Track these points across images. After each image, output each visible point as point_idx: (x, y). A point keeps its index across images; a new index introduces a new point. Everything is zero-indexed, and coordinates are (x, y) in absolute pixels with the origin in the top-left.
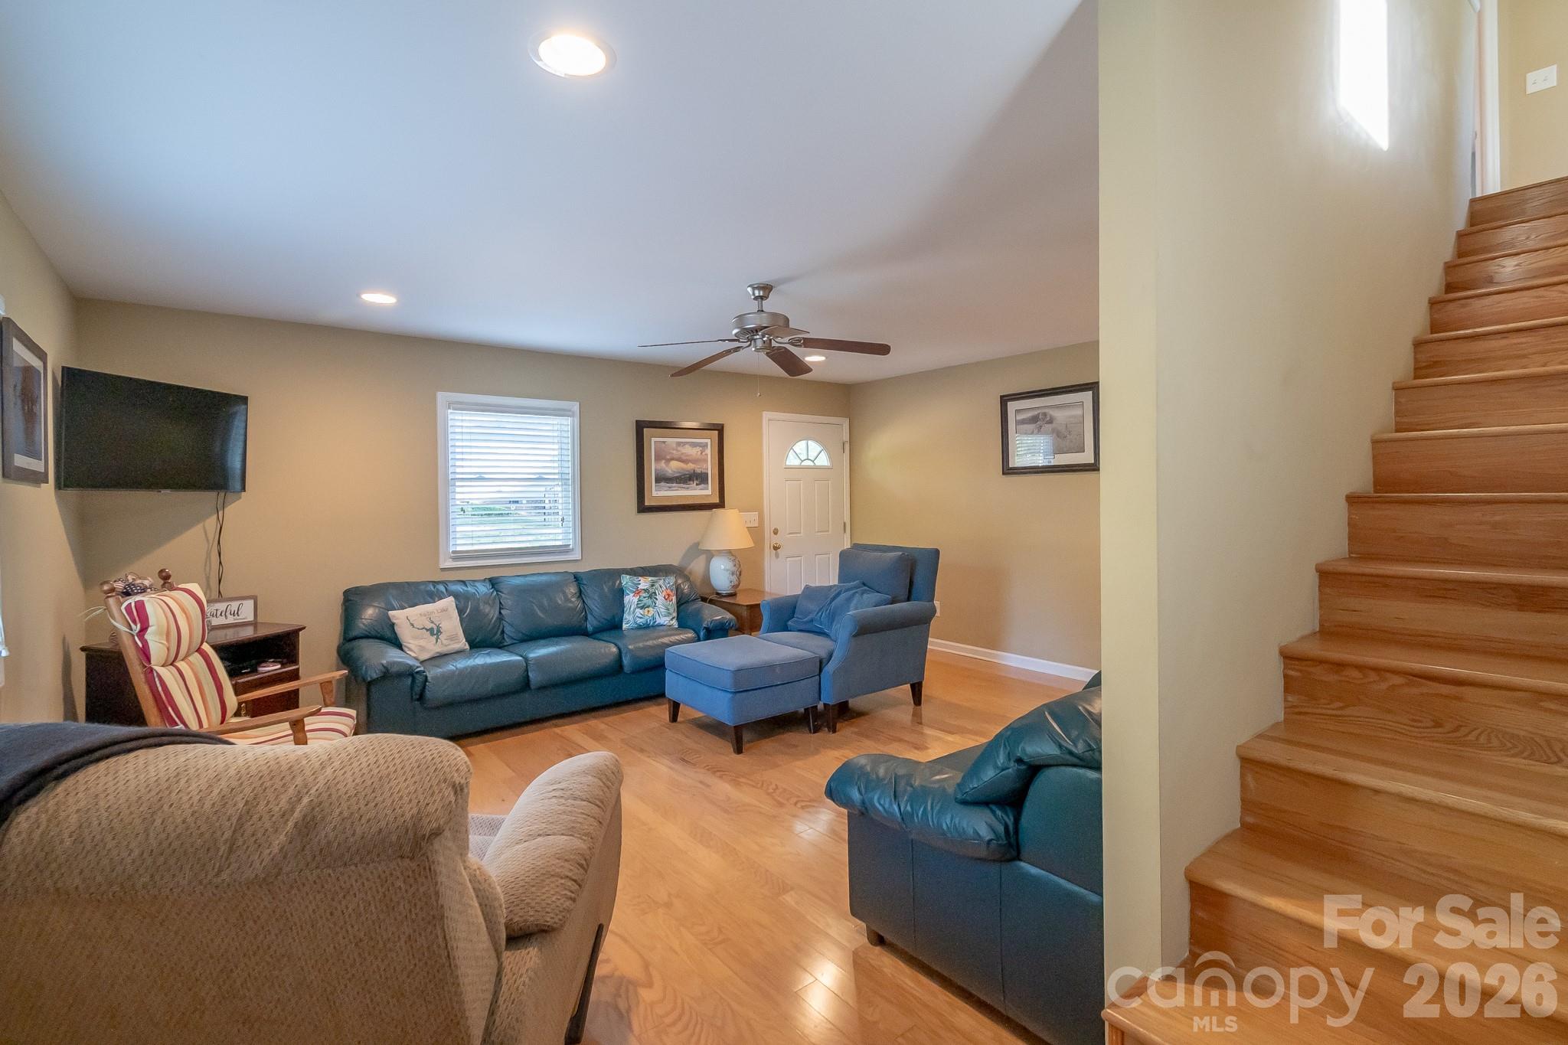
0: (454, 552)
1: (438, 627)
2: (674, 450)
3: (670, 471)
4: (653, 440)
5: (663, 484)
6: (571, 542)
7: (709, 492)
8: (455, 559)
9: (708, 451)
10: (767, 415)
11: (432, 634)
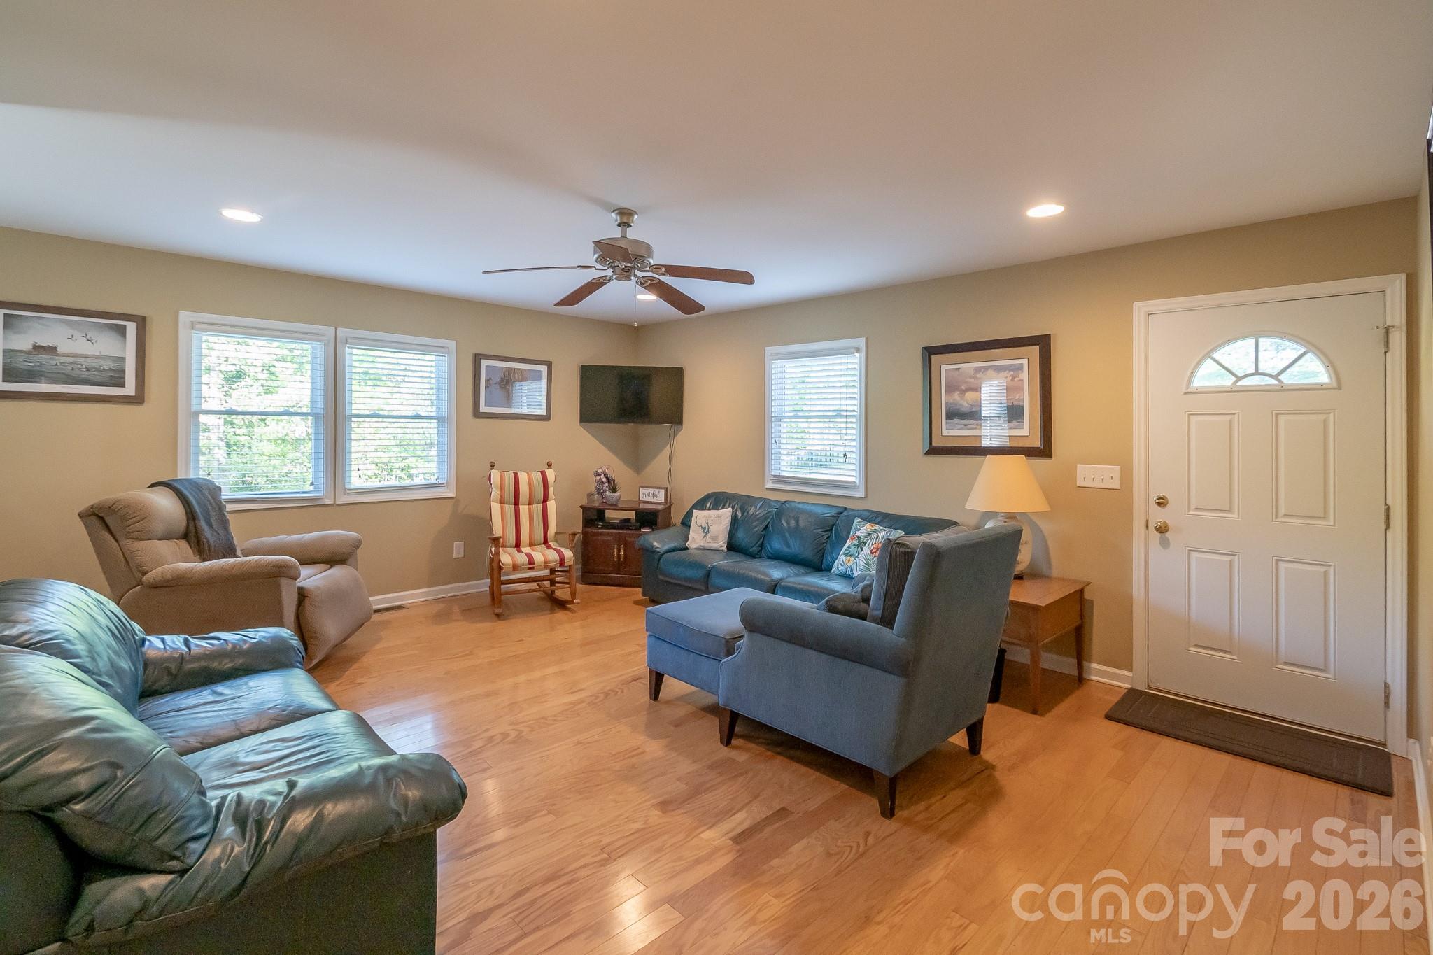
0: (775, 476)
1: (709, 528)
2: (971, 377)
3: (965, 404)
4: (944, 368)
5: (956, 421)
6: (857, 482)
7: (1024, 432)
8: (774, 482)
9: (1024, 375)
10: (1140, 308)
11: (704, 532)
